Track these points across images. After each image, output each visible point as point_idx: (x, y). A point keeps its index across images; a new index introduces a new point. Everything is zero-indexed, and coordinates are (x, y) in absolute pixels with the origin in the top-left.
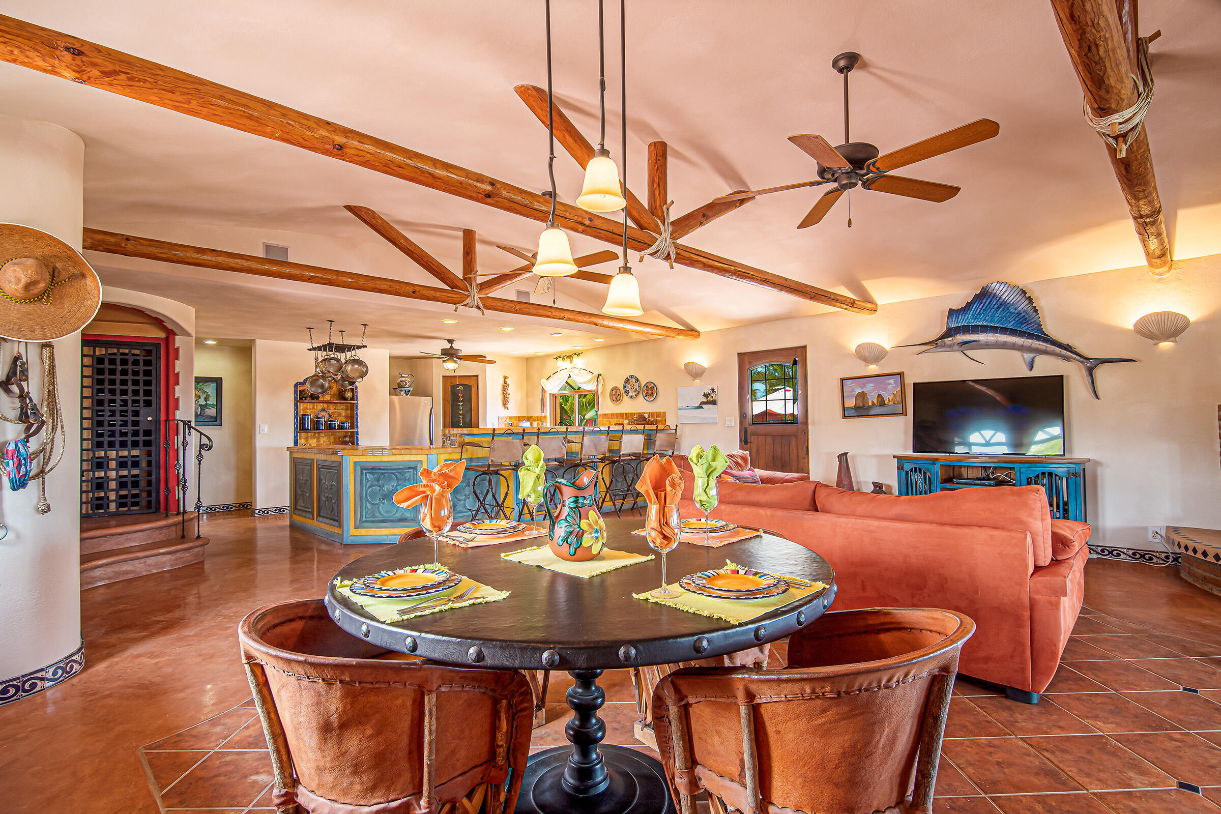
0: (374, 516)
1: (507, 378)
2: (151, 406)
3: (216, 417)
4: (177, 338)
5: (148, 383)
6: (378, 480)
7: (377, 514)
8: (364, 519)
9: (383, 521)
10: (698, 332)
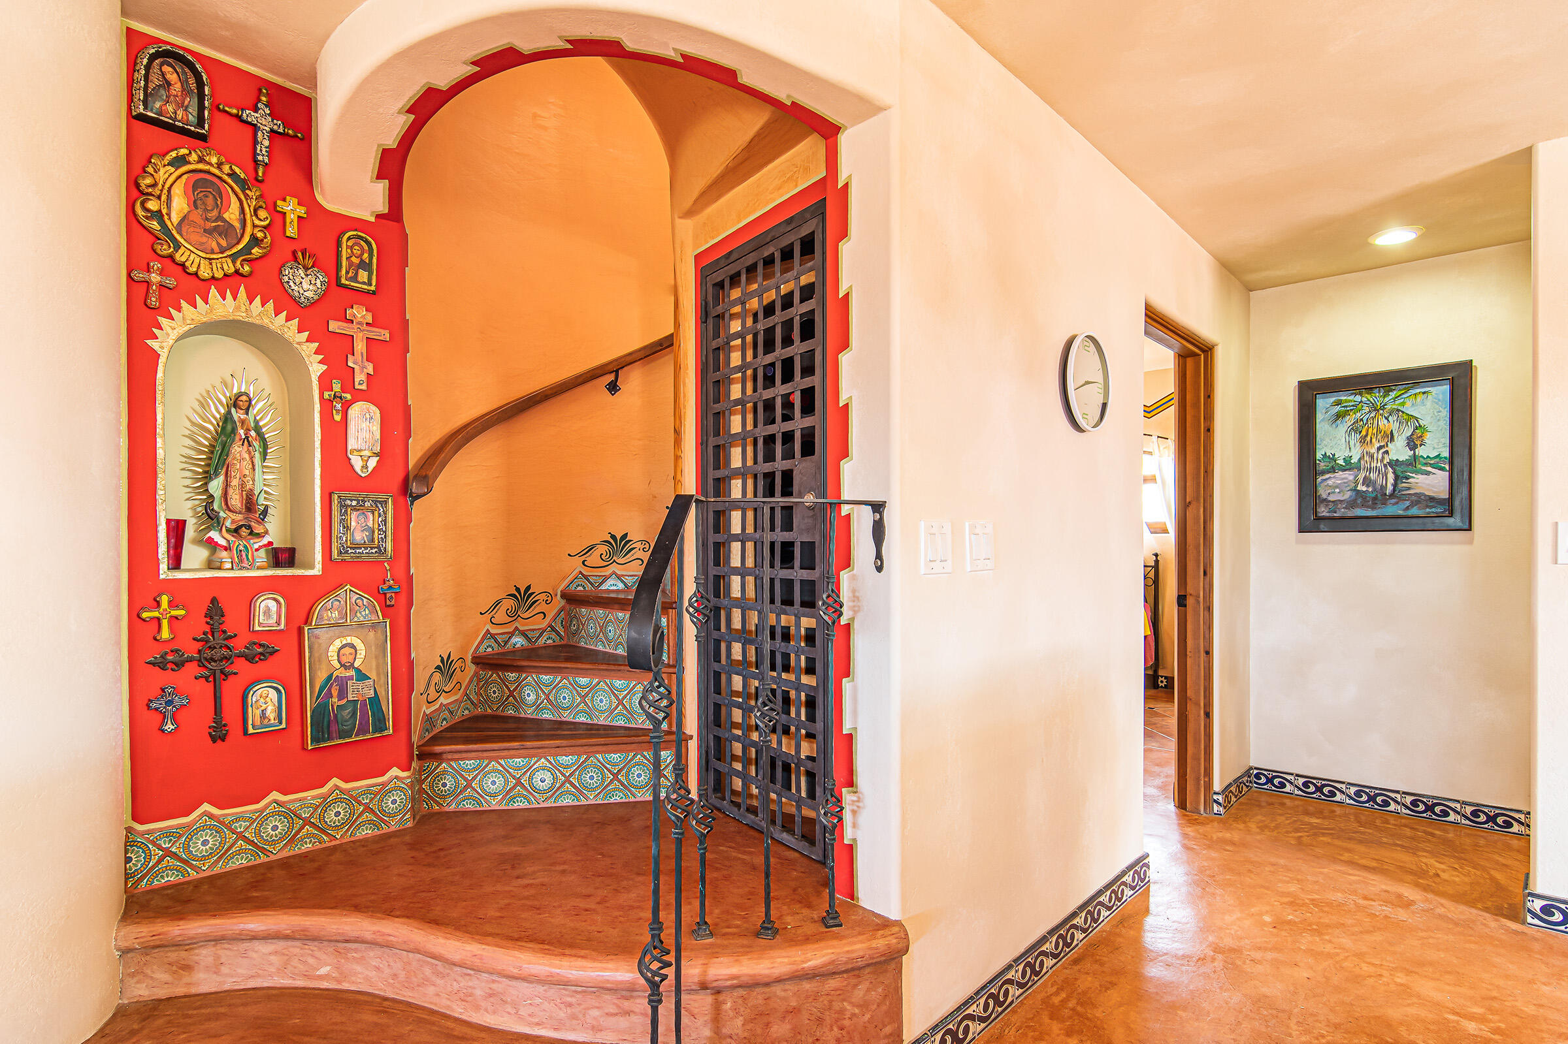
2: (813, 454)
3: (1451, 500)
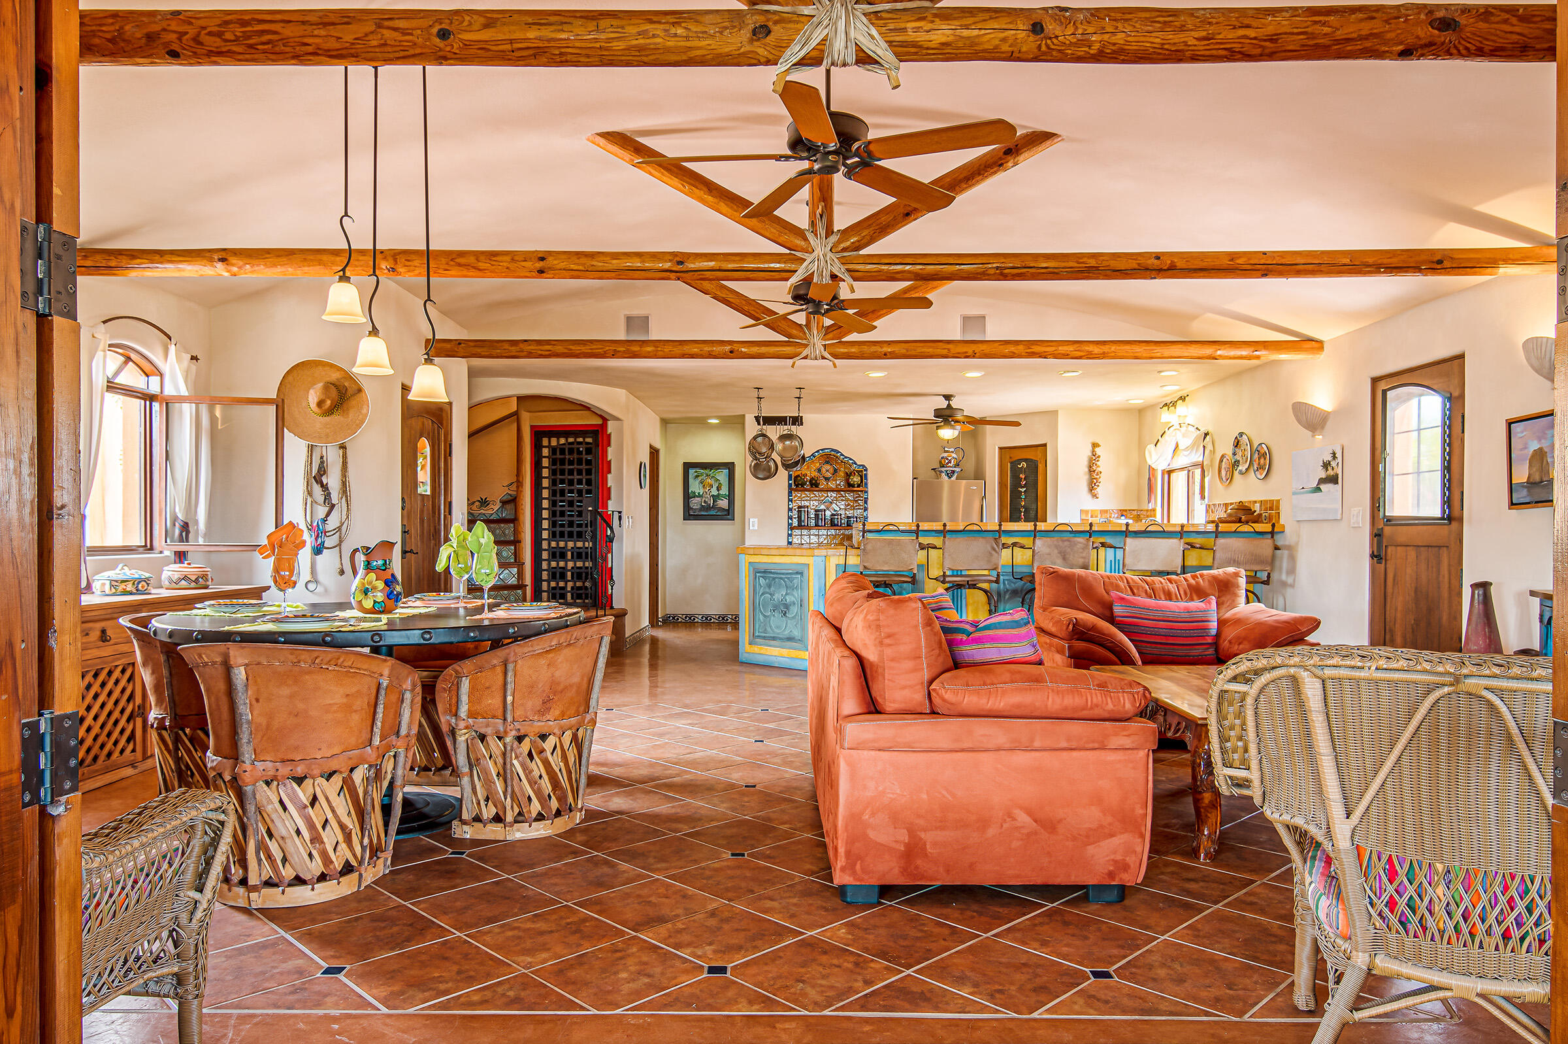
0: (765, 631)
1: (1098, 445)
3: (728, 510)
4: (609, 422)
5: (589, 472)
6: (769, 586)
7: (769, 629)
8: (757, 634)
9: (774, 639)
10: (1321, 342)
